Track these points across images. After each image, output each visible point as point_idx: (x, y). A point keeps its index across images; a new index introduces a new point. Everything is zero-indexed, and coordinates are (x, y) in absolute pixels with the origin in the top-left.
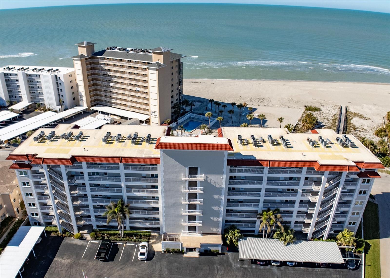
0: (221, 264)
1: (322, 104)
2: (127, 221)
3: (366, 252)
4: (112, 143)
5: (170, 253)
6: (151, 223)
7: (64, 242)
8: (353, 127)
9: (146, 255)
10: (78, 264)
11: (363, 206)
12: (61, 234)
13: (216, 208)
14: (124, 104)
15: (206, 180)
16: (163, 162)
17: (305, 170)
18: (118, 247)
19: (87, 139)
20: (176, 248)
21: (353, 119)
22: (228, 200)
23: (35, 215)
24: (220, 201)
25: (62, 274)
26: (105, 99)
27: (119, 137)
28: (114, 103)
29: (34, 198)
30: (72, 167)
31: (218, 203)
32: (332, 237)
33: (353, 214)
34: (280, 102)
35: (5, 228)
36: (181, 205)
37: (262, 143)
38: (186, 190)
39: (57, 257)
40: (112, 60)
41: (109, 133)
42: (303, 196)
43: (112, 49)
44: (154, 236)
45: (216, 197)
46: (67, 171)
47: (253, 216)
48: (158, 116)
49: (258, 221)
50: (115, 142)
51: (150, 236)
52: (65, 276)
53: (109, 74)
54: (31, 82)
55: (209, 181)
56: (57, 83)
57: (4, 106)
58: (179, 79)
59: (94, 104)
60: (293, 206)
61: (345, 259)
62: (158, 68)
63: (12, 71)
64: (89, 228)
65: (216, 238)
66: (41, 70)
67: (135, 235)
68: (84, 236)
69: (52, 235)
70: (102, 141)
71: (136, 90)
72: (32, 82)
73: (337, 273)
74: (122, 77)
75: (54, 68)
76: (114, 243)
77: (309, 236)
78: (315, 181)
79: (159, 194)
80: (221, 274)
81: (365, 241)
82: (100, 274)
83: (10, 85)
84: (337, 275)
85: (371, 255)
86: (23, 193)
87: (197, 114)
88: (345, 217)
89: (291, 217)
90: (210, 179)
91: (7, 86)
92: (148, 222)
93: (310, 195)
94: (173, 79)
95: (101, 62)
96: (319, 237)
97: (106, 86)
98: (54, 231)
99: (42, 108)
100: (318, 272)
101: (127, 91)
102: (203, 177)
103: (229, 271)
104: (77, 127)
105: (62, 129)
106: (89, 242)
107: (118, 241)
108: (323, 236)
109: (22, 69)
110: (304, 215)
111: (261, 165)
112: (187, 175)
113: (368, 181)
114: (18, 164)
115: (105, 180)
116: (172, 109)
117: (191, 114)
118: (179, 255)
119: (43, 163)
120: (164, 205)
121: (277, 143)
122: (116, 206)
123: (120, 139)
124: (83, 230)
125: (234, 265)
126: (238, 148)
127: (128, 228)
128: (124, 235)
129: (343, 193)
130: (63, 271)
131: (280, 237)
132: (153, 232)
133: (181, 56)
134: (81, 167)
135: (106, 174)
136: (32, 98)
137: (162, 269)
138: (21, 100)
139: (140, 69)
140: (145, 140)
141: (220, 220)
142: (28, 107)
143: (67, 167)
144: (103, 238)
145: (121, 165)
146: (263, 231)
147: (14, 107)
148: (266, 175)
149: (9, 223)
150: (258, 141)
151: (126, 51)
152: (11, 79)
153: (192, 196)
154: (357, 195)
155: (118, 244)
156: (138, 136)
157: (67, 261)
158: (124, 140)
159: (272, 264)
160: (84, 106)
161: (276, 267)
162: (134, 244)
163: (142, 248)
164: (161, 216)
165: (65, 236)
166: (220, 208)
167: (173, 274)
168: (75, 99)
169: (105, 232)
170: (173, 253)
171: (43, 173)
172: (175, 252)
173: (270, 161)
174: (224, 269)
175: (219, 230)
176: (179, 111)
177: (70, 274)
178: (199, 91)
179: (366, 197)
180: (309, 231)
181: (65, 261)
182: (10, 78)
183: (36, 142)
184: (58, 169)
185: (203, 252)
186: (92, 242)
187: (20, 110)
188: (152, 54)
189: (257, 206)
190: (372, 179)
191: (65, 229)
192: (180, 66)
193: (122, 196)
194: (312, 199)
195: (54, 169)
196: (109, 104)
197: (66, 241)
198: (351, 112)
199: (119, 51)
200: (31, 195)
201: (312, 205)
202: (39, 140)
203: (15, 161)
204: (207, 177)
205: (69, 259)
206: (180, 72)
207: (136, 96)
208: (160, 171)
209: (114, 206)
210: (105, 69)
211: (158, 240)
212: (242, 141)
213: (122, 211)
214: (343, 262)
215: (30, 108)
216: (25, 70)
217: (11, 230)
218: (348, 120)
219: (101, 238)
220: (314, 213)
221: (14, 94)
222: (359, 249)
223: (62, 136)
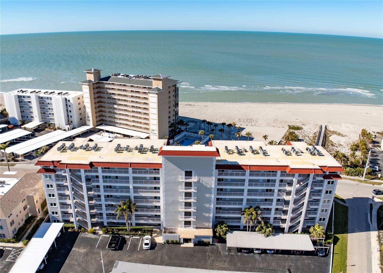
0: (212, 252)
1: (304, 123)
2: (133, 217)
3: (335, 243)
4: (123, 152)
5: (170, 244)
6: (153, 220)
7: (80, 236)
8: (331, 143)
9: (150, 245)
10: (93, 253)
11: (330, 204)
12: (77, 230)
13: (207, 206)
14: (126, 124)
15: (199, 182)
16: (164, 166)
17: (279, 173)
18: (126, 239)
19: (101, 149)
20: (175, 240)
21: (332, 136)
22: (218, 199)
23: (55, 213)
24: (210, 199)
25: (80, 260)
26: (110, 119)
27: (128, 148)
28: (117, 123)
29: (55, 199)
30: (90, 171)
31: (209, 202)
32: (306, 231)
33: (322, 211)
34: (266, 122)
35: (29, 225)
36: (179, 202)
37: (244, 152)
38: (182, 189)
39: (74, 247)
40: (116, 85)
41: (119, 145)
42: (279, 195)
43: (116, 75)
44: (156, 231)
45: (207, 195)
46: (86, 175)
47: (238, 213)
48: (157, 134)
49: (243, 217)
50: (125, 152)
51: (152, 231)
52: (82, 262)
53: (113, 97)
54: (42, 103)
55: (201, 182)
56: (67, 105)
57: (17, 125)
58: (176, 102)
59: (99, 124)
60: (271, 204)
61: (315, 247)
62: (158, 92)
63: (26, 93)
64: (101, 225)
65: (207, 231)
66: (52, 93)
67: (140, 230)
68: (97, 231)
69: (70, 230)
70: (114, 150)
71: (137, 112)
72: (44, 103)
73: (309, 259)
74: (125, 100)
75: (64, 92)
76: (122, 236)
77: (286, 230)
78: (288, 184)
79: (161, 194)
80: (212, 259)
81: (335, 235)
82: (111, 260)
83: (23, 106)
84: (309, 260)
85: (339, 246)
86: (46, 195)
87: (191, 132)
88: (316, 214)
89: (270, 213)
90: (202, 180)
91: (20, 107)
92: (151, 219)
93: (285, 194)
94: (170, 102)
95: (107, 87)
96: (294, 231)
97: (110, 108)
98: (71, 227)
99: (52, 127)
100: (293, 258)
101: (129, 112)
102: (197, 178)
103: (218, 257)
104: (91, 140)
105: (79, 142)
106: (101, 236)
107: (125, 235)
108: (298, 230)
109: (34, 92)
110: (281, 212)
111: (243, 169)
112: (184, 177)
113: (333, 183)
114: (44, 169)
115: (116, 182)
116: (169, 128)
117: (186, 132)
118: (177, 245)
119: (66, 168)
120: (165, 203)
121: (257, 152)
122: (124, 204)
123: (128, 149)
124: (96, 226)
125: (223, 253)
126: (224, 156)
127: (134, 224)
128: (131, 230)
129: (312, 193)
130: (80, 258)
131: (261, 230)
132: (154, 228)
133: (177, 82)
134: (97, 171)
135: (117, 177)
136: (42, 118)
137: (163, 256)
138: (32, 120)
139: (141, 93)
140: (149, 150)
141: (210, 215)
142: (39, 126)
143: (86, 171)
144: (113, 233)
145: (130, 170)
146: (247, 226)
147: (26, 126)
148: (247, 177)
149: (32, 221)
150: (241, 151)
151: (129, 77)
152: (25, 100)
153: (188, 195)
154: (324, 194)
155: (125, 238)
156: (143, 147)
157: (83, 250)
158: (131, 150)
159: (255, 252)
160: (90, 126)
161: (258, 255)
162: (139, 238)
163: (146, 239)
164: (162, 214)
165: (81, 232)
166: (210, 205)
167: (172, 260)
168: (82, 119)
169: (114, 228)
170: (172, 244)
171: (65, 177)
172: (173, 243)
173: (250, 166)
174: (214, 256)
175: (210, 224)
176: (176, 130)
177: (87, 260)
178: (193, 112)
179: (332, 196)
180: (286, 226)
181: (82, 250)
182: (23, 100)
183: (59, 152)
184: (78, 173)
185: (197, 243)
186: (103, 236)
187: (32, 129)
188: (153, 80)
189: (242, 204)
190: (336, 181)
191: (81, 225)
192: (176, 90)
193: (130, 196)
194: (286, 198)
195: (74, 173)
196: (113, 124)
197: (82, 235)
198: (330, 130)
199: (122, 77)
200: (53, 196)
201: (287, 203)
202: (61, 150)
203: (42, 166)
204: (200, 179)
205: (85, 249)
206: (176, 96)
207: (137, 117)
208: (161, 175)
209: (123, 204)
210: (110, 93)
211: (160, 234)
212: (228, 151)
213: (129, 207)
214: (314, 250)
215: (41, 127)
216: (37, 93)
217: (34, 226)
218: (327, 137)
219: (111, 233)
220: (289, 209)
221: (26, 114)
222: (328, 241)
223: (80, 147)
